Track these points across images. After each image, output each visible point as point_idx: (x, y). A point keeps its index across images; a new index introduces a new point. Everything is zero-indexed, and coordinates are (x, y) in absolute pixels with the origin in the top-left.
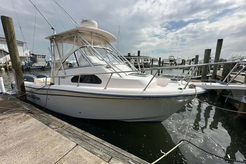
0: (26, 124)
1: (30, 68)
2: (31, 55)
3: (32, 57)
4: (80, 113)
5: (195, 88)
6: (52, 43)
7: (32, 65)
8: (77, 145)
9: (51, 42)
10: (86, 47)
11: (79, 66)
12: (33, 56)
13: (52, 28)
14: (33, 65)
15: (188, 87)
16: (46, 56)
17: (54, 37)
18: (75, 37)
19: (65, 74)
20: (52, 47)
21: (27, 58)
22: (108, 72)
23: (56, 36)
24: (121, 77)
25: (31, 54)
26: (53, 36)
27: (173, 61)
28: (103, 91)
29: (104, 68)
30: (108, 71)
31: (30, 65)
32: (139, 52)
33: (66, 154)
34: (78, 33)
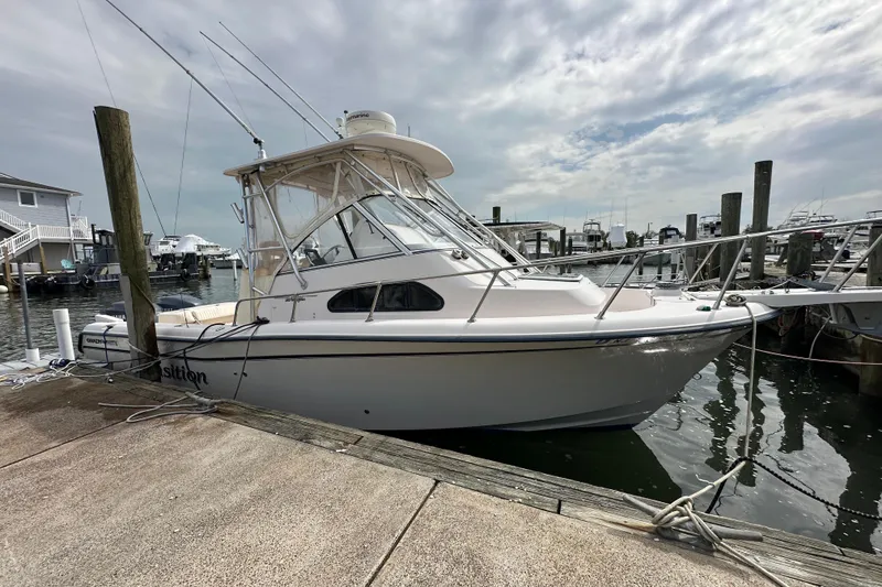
0: (231, 443)
1: (91, 282)
2: (97, 236)
3: (100, 244)
4: (367, 412)
5: (744, 305)
6: (247, 188)
7: (100, 270)
8: (437, 482)
9: (244, 186)
10: (381, 195)
11: (355, 257)
12: (104, 238)
13: (256, 141)
14: (103, 272)
15: (723, 303)
16: (151, 235)
17: (261, 169)
18: (339, 165)
19: (304, 286)
20: (248, 201)
21: (79, 248)
22: (460, 272)
23: (266, 164)
24: (507, 285)
25: (98, 232)
26: (258, 166)
27: (598, 238)
28: (465, 328)
29: (448, 259)
30: (460, 266)
31: (91, 273)
32: (496, 211)
33: (419, 504)
34: (349, 152)
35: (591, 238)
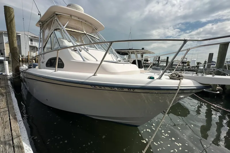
19: (44, 58)
27: (186, 63)
34: (55, 15)
35: (183, 63)
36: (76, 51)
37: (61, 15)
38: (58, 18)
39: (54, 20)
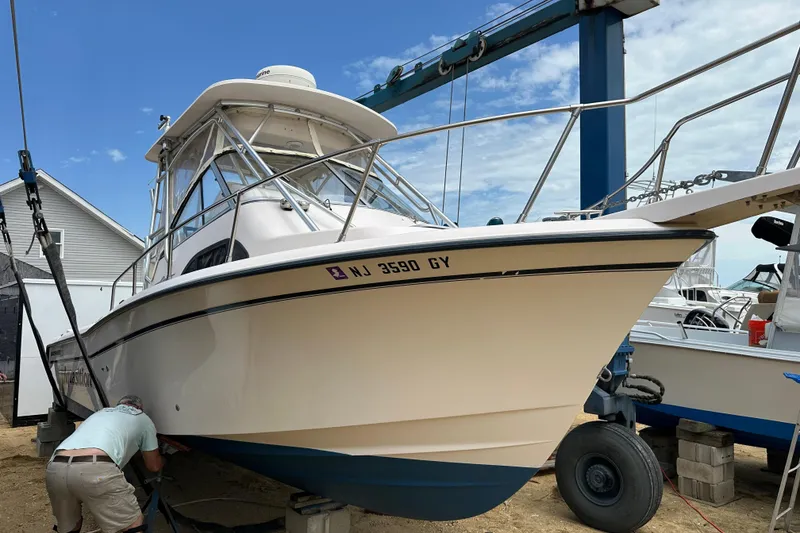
17: (165, 146)
34: (219, 110)
36: (290, 210)
37: (239, 109)
38: (230, 117)
39: (216, 125)
